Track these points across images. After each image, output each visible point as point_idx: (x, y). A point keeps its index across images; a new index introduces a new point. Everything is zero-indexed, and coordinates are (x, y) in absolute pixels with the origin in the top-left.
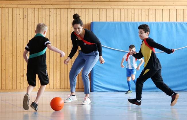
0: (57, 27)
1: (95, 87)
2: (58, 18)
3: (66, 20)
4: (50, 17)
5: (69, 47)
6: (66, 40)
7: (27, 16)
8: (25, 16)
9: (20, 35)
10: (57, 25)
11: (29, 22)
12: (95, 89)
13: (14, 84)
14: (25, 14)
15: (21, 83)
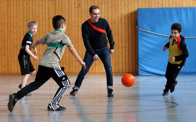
0: (108, 14)
1: (140, 72)
2: (110, 6)
3: (116, 7)
4: (102, 5)
5: (119, 33)
6: (117, 26)
7: (81, 5)
8: (80, 4)
9: (75, 22)
10: (108, 12)
11: (83, 10)
12: (140, 73)
13: (70, 68)
14: (80, 2)
15: (77, 66)
